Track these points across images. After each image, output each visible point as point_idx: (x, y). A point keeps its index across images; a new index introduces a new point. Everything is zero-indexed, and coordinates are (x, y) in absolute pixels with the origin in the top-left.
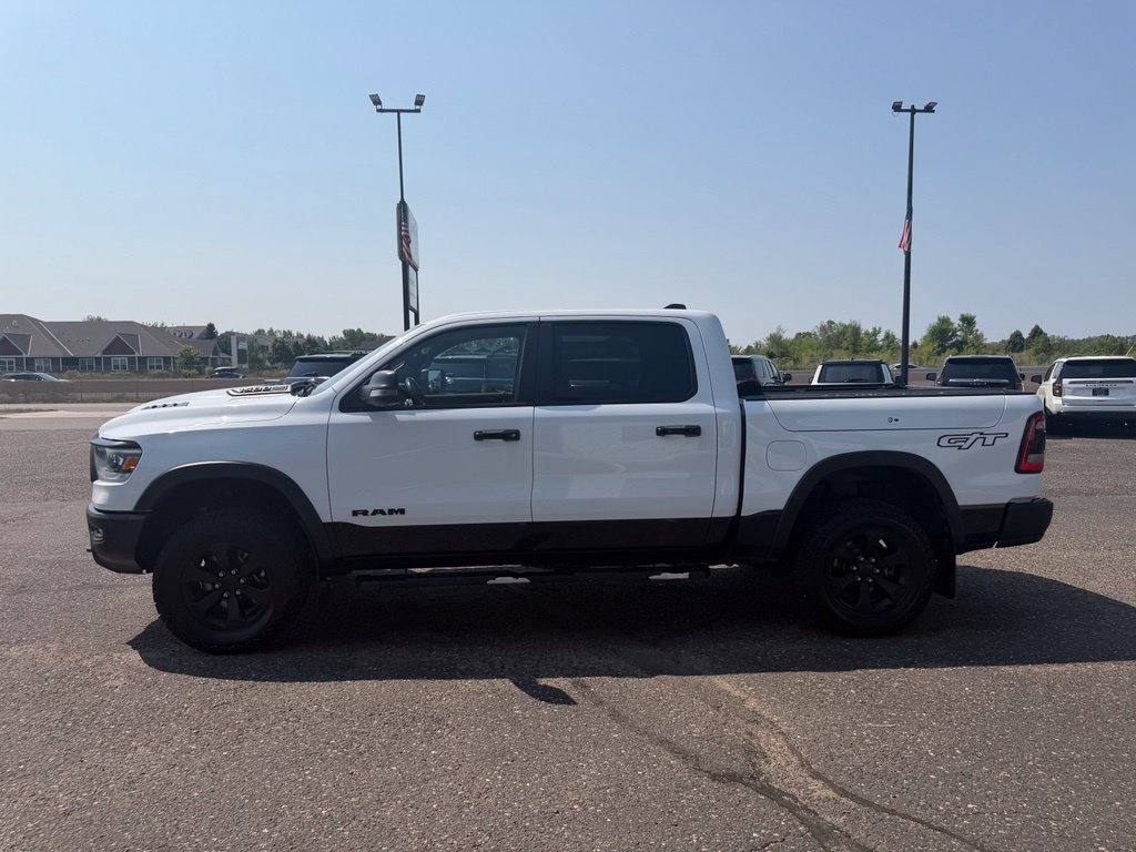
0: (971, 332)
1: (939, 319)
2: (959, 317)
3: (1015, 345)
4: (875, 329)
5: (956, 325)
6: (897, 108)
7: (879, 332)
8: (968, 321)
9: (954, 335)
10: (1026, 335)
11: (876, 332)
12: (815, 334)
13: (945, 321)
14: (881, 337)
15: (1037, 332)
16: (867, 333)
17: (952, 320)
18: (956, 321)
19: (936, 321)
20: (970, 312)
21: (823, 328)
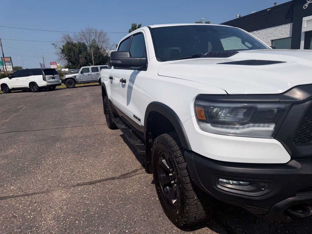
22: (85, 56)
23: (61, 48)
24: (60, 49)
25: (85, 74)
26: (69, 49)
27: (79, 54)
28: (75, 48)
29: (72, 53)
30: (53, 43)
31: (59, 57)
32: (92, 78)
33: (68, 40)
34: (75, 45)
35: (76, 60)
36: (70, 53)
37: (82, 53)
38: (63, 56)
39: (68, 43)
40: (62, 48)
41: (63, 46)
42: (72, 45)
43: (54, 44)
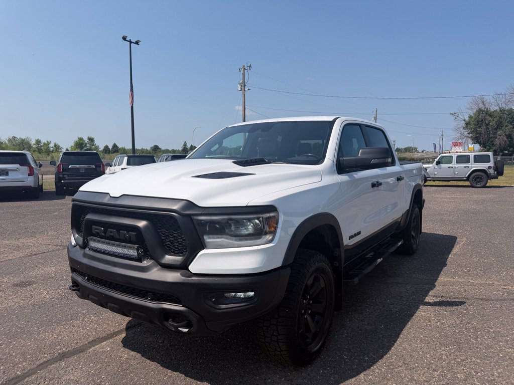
0: (93, 145)
1: (79, 138)
2: (87, 138)
3: (106, 151)
4: (47, 142)
5: (86, 141)
6: (124, 38)
7: (50, 143)
8: (91, 140)
9: (86, 146)
10: (110, 147)
11: (49, 143)
12: (5, 143)
13: (81, 139)
14: (52, 145)
15: (115, 146)
16: (44, 144)
17: (84, 139)
18: (86, 140)
19: (77, 139)
20: (92, 136)
21: (10, 140)
22: (507, 133)
23: (465, 120)
24: (464, 122)
25: (443, 166)
26: (478, 122)
27: (496, 129)
28: (490, 119)
29: (484, 127)
30: (453, 112)
31: (459, 135)
32: (455, 174)
33: (481, 106)
34: (491, 114)
35: (489, 140)
36: (480, 127)
37: (504, 127)
38: (466, 133)
39: (480, 111)
40: (467, 119)
41: (470, 117)
42: (487, 114)
43: (455, 113)
